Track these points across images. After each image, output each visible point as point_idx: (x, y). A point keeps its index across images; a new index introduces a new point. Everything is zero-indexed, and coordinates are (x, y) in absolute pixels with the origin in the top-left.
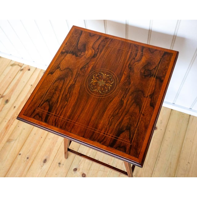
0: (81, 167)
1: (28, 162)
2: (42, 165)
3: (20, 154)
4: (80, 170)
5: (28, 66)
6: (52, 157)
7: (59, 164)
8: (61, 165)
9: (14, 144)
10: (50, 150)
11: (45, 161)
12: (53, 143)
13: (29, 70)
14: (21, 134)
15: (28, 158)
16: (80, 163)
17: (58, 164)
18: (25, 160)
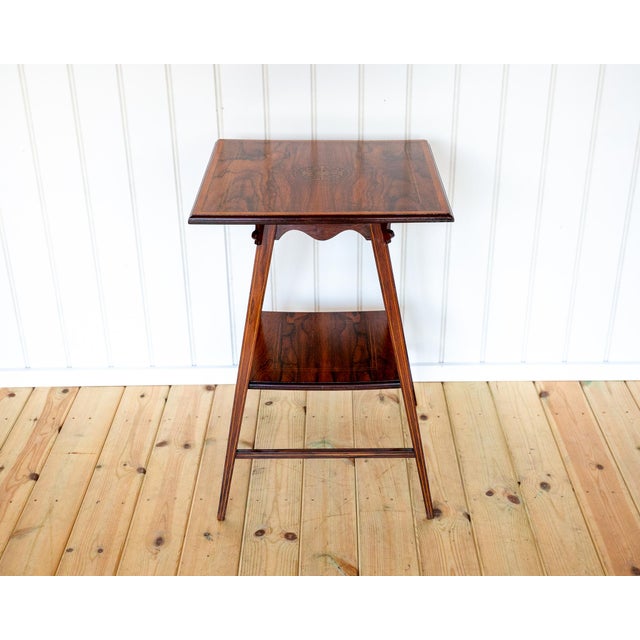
0: (274, 523)
1: (106, 558)
2: (154, 551)
3: (70, 550)
4: (275, 530)
5: (6, 389)
6: (176, 530)
7: (207, 535)
8: (214, 537)
9: (37, 536)
10: (165, 519)
11: (159, 541)
12: (166, 503)
13: (12, 395)
14: (50, 511)
15: (100, 551)
16: (265, 519)
17: (203, 538)
18: (92, 557)
